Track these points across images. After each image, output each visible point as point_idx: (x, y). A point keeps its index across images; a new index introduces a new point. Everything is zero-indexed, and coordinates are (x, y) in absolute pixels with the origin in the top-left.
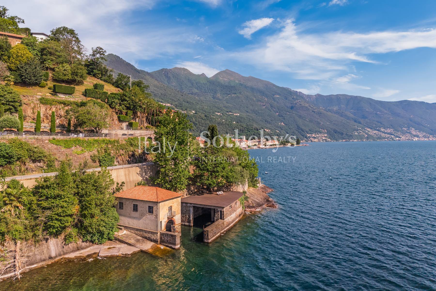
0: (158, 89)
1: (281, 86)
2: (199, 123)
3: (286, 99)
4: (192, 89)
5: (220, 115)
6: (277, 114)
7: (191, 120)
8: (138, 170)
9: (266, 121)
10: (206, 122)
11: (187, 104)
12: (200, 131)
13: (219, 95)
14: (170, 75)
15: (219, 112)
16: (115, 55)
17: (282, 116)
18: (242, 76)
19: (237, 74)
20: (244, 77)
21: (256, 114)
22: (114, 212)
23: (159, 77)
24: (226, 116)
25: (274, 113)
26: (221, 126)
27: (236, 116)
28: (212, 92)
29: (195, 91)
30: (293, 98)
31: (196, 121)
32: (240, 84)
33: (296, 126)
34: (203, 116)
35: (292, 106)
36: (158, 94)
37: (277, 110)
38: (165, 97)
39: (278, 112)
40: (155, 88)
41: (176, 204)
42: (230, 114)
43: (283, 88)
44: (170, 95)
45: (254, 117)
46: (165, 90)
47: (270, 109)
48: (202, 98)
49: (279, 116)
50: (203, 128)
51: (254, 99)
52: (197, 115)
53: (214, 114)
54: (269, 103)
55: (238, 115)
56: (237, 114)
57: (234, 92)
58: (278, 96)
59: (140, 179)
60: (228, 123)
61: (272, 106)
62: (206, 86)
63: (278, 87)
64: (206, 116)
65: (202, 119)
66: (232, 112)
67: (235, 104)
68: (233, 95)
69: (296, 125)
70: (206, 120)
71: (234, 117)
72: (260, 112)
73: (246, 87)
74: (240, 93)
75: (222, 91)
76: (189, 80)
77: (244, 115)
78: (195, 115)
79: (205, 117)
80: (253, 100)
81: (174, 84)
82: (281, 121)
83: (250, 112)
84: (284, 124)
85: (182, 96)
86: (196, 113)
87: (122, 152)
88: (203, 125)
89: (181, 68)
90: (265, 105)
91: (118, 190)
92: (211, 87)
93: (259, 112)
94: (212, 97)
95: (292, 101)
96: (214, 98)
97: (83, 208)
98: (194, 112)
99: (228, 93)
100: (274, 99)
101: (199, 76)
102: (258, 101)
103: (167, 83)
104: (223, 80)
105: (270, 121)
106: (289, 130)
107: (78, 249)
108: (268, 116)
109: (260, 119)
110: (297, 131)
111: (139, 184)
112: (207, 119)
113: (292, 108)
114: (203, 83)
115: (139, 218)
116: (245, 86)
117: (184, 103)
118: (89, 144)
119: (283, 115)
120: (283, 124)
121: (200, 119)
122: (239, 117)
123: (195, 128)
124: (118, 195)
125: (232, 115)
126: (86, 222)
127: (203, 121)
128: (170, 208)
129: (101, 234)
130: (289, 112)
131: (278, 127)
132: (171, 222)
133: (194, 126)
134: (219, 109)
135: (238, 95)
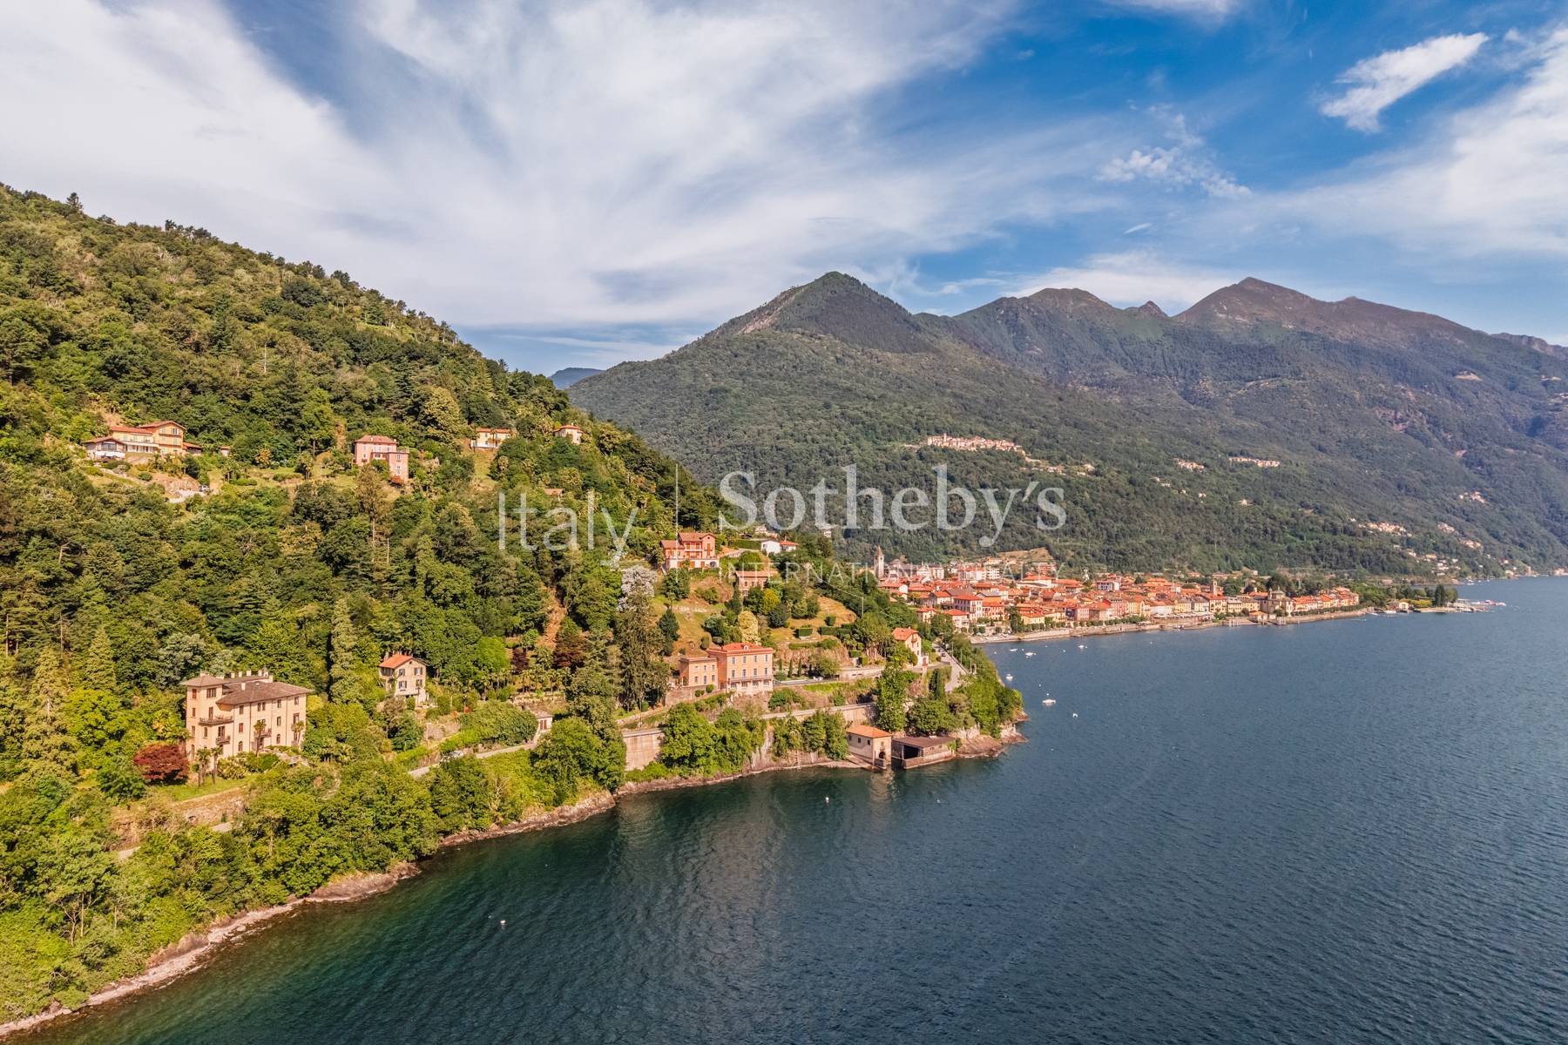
0: (977, 384)
1: (1491, 329)
2: (1104, 506)
3: (1512, 389)
4: (1100, 368)
5: (1195, 470)
6: (1459, 454)
7: (1078, 499)
8: (864, 711)
9: (1399, 487)
10: (1131, 505)
11: (1076, 430)
12: (1105, 537)
13: (1208, 385)
14: (1023, 319)
15: (1192, 459)
16: (846, 276)
17: (1481, 464)
18: (1314, 302)
19: (1293, 292)
20: (1323, 303)
21: (1360, 458)
22: (845, 742)
23: (984, 330)
24: (1221, 472)
25: (1446, 450)
26: (1187, 518)
27: (1265, 471)
28: (1181, 374)
29: (1116, 371)
30: (1545, 384)
31: (1094, 501)
32: (1304, 334)
33: (1543, 505)
34: (1122, 482)
35: (1539, 418)
36: (975, 400)
37: (1459, 439)
38: (999, 410)
39: (1465, 444)
40: (967, 382)
41: (887, 742)
42: (1241, 464)
43: (1503, 343)
44: (1018, 400)
45: (1347, 468)
46: (1001, 385)
47: (1429, 433)
48: (1137, 400)
49: (1467, 461)
50: (1120, 524)
51: (1357, 396)
52: (1099, 478)
53: (1171, 469)
54: (1422, 411)
55: (1275, 464)
56: (1268, 463)
57: (1271, 370)
58: (1473, 377)
59: (865, 719)
60: (1216, 504)
61: (1435, 423)
62: (1159, 352)
63: (1479, 336)
64: (1131, 482)
65: (1117, 492)
66: (1248, 456)
67: (1271, 419)
68: (1264, 384)
69: (1546, 499)
70: (1132, 495)
71: (1256, 476)
72: (1376, 447)
73: (1327, 346)
74: (1296, 374)
75: (1221, 367)
76: (1095, 333)
77: (1302, 464)
78: (1093, 478)
79: (1130, 488)
80: (1353, 399)
81: (1037, 351)
82: (1473, 487)
83: (1334, 447)
84: (1484, 497)
85: (1060, 399)
86: (1096, 474)
87: (852, 693)
88: (1120, 516)
89: (1064, 290)
90: (1402, 420)
91: (848, 726)
92: (1178, 352)
93: (1371, 451)
94: (1181, 394)
95: (1540, 397)
96: (1187, 395)
97: (828, 736)
98: (1090, 467)
99: (1247, 374)
100: (1452, 392)
101: (1132, 313)
102: (1375, 402)
103: (1014, 350)
104: (1233, 324)
105: (1418, 485)
106: (1504, 522)
107: (825, 761)
108: (1411, 463)
109: (1373, 480)
110: (1545, 525)
111: (864, 724)
112: (1135, 493)
113: (1536, 427)
114: (1149, 341)
115: (861, 748)
116: (1324, 340)
117: (1063, 427)
118: (827, 687)
119: (1486, 461)
120: (1477, 496)
121: (1108, 495)
122: (1277, 472)
123: (1090, 525)
124: (849, 730)
125: (1247, 465)
126: (830, 745)
127: (1119, 500)
128: (882, 743)
129: (838, 754)
130: (1515, 448)
131: (1451, 510)
132: (882, 754)
133: (1087, 520)
134: (1198, 445)
135: (1286, 381)
